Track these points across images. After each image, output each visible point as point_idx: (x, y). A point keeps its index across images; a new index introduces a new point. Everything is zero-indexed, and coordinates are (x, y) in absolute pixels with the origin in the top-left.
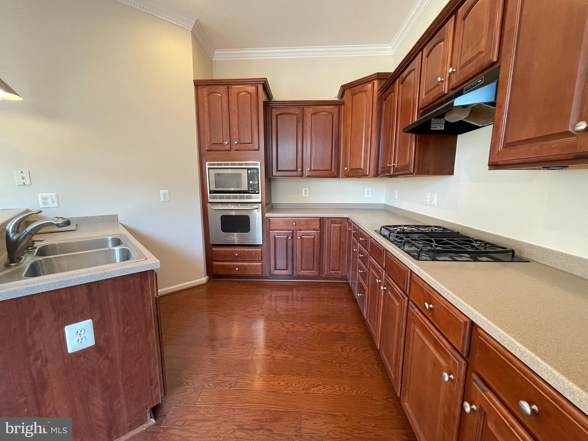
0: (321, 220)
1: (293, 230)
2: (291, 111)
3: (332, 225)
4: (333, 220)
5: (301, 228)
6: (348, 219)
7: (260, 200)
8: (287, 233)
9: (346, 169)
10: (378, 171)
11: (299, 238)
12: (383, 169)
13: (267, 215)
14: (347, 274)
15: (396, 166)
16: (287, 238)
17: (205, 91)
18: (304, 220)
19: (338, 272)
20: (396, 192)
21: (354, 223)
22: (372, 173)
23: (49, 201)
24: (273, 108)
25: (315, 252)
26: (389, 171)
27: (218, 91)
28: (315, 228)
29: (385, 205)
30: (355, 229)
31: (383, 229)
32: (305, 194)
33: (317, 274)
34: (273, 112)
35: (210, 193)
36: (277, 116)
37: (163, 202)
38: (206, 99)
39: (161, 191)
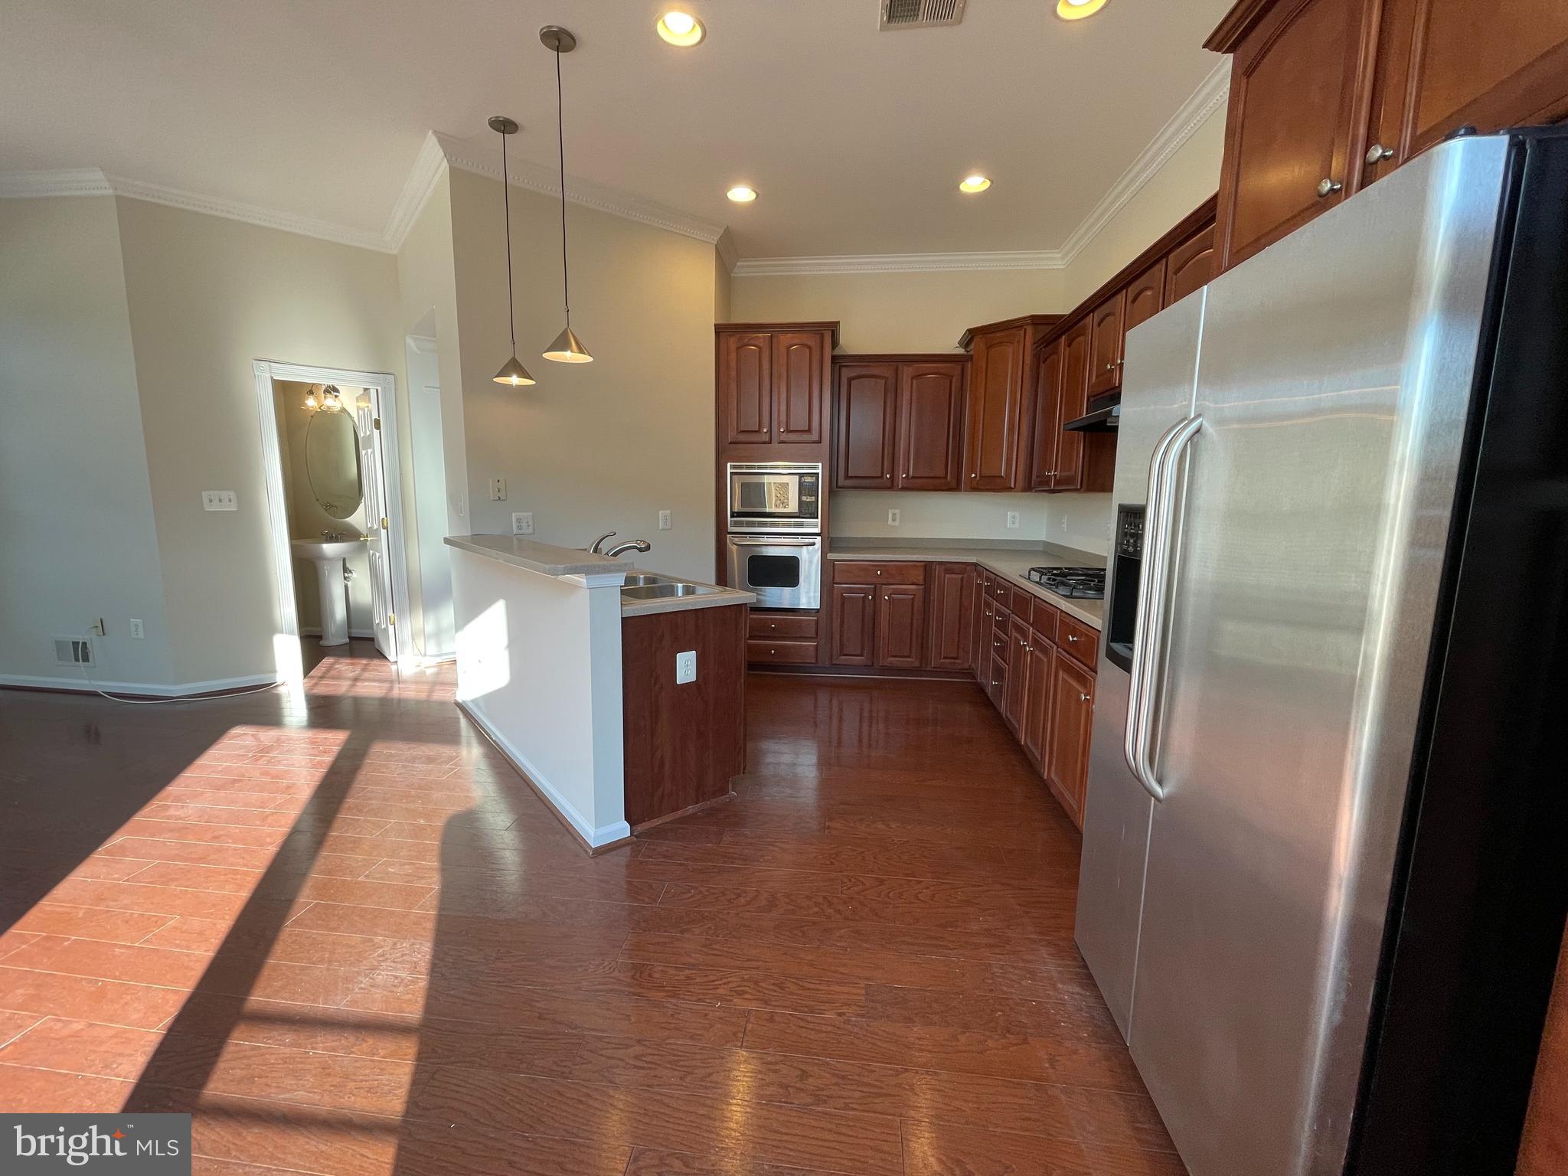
0: (928, 566)
1: (875, 585)
2: (875, 371)
3: (947, 575)
4: (949, 567)
5: (891, 581)
6: (976, 565)
7: (817, 530)
8: (864, 588)
9: (973, 475)
10: (1031, 482)
11: (886, 598)
12: (1039, 479)
13: (831, 556)
14: (973, 665)
15: (1058, 476)
16: (865, 598)
17: (733, 342)
18: (895, 565)
19: (957, 661)
20: (1065, 520)
21: (986, 570)
22: (1020, 484)
23: (524, 525)
24: (844, 366)
25: (915, 626)
26: (1048, 483)
27: (753, 342)
28: (915, 581)
29: (1046, 544)
30: (988, 579)
31: (1032, 572)
32: (894, 520)
33: (917, 664)
34: (843, 374)
35: (732, 516)
36: (850, 380)
37: (662, 530)
38: (733, 356)
39: (660, 512)
